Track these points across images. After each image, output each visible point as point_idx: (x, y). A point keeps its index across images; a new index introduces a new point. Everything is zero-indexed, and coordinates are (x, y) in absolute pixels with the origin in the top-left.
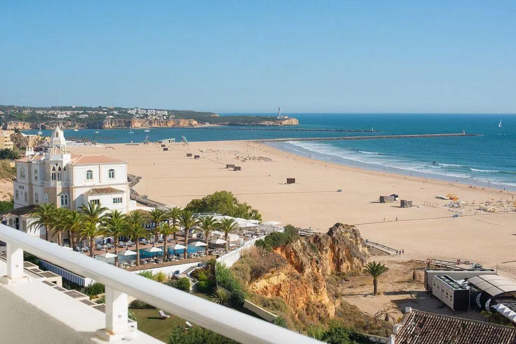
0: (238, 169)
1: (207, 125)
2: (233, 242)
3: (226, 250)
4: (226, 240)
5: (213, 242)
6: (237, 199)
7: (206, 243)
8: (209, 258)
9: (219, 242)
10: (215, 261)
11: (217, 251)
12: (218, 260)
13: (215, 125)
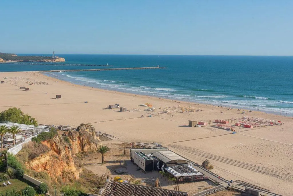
0: (28, 89)
1: (10, 61)
2: (18, 139)
3: (14, 145)
4: (13, 139)
5: (5, 140)
6: (23, 112)
7: (1, 141)
8: (3, 149)
9: (9, 140)
10: (7, 151)
11: (8, 145)
12: (9, 151)
13: (15, 62)
